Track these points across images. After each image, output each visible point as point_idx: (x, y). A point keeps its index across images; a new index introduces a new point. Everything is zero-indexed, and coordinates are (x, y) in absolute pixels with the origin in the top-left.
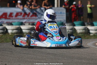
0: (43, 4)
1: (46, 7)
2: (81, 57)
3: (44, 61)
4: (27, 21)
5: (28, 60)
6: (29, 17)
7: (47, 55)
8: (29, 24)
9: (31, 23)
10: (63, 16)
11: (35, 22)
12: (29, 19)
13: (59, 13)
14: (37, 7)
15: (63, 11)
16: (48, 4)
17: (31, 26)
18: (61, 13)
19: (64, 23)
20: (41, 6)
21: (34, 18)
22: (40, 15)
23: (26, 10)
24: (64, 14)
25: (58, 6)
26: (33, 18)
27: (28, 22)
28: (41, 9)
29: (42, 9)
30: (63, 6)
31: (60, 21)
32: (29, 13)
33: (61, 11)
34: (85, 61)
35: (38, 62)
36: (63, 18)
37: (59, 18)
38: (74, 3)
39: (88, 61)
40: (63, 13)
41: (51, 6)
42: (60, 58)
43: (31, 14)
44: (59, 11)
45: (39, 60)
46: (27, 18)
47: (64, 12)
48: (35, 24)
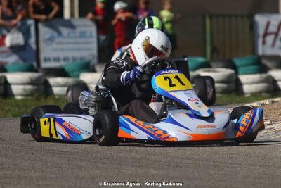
2: (144, 161)
3: (37, 174)
7: (44, 158)
10: (89, 43)
11: (6, 63)
13: (78, 34)
15: (88, 29)
18: (82, 35)
19: (92, 64)
24: (91, 36)
25: (72, 15)
30: (90, 15)
31: (81, 59)
33: (83, 29)
34: (157, 171)
35: (19, 176)
37: (79, 50)
39: (164, 172)
40: (88, 34)
42: (84, 164)
45: (21, 172)
47: (91, 33)
48: (7, 67)
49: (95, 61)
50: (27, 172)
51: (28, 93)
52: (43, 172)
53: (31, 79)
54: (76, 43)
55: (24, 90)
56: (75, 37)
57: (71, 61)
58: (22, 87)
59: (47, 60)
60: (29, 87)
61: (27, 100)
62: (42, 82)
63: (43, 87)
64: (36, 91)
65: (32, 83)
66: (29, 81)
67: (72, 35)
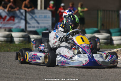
0: (23, 5)
1: (27, 9)
3: (23, 77)
4: (3, 26)
5: (3, 75)
6: (5, 21)
7: (26, 70)
8: (5, 30)
9: (7, 29)
10: (48, 20)
11: (12, 28)
12: (5, 24)
13: (43, 16)
14: (16, 9)
16: (29, 6)
17: (7, 33)
18: (45, 17)
20: (21, 8)
21: (11, 23)
22: (19, 19)
23: (2, 12)
24: (49, 18)
25: (41, 8)
26: (9, 23)
27: (3, 28)
28: (20, 12)
29: (22, 11)
30: (48, 9)
31: (44, 27)
32: (6, 17)
33: (45, 14)
36: (48, 23)
37: (43, 23)
38: (63, 5)
40: (48, 17)
41: (33, 8)
42: (43, 73)
43: (8, 18)
44: (43, 15)
45: (16, 76)
46: (3, 22)
47: (49, 16)
48: (12, 30)
49: (50, 28)
50: (18, 75)
51: (21, 41)
52: (25, 76)
53: (22, 35)
54: (42, 20)
55: (19, 40)
56: (42, 18)
57: (40, 28)
58: (18, 38)
59: (30, 27)
60: (21, 39)
61: (20, 44)
62: (27, 36)
63: (27, 39)
64: (24, 40)
65: (23, 37)
66: (21, 36)
67: (41, 17)
